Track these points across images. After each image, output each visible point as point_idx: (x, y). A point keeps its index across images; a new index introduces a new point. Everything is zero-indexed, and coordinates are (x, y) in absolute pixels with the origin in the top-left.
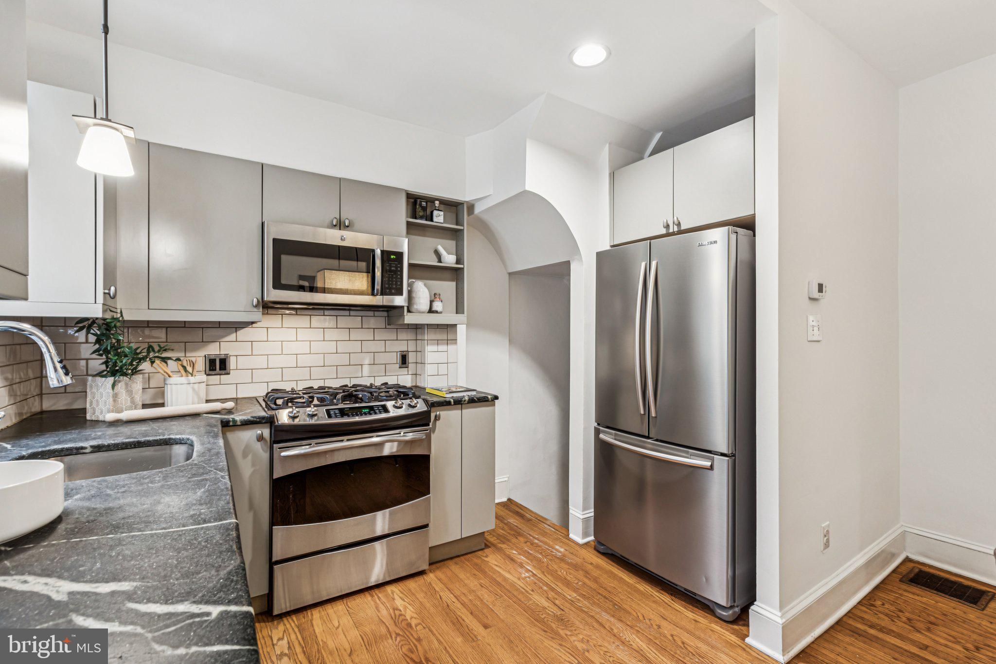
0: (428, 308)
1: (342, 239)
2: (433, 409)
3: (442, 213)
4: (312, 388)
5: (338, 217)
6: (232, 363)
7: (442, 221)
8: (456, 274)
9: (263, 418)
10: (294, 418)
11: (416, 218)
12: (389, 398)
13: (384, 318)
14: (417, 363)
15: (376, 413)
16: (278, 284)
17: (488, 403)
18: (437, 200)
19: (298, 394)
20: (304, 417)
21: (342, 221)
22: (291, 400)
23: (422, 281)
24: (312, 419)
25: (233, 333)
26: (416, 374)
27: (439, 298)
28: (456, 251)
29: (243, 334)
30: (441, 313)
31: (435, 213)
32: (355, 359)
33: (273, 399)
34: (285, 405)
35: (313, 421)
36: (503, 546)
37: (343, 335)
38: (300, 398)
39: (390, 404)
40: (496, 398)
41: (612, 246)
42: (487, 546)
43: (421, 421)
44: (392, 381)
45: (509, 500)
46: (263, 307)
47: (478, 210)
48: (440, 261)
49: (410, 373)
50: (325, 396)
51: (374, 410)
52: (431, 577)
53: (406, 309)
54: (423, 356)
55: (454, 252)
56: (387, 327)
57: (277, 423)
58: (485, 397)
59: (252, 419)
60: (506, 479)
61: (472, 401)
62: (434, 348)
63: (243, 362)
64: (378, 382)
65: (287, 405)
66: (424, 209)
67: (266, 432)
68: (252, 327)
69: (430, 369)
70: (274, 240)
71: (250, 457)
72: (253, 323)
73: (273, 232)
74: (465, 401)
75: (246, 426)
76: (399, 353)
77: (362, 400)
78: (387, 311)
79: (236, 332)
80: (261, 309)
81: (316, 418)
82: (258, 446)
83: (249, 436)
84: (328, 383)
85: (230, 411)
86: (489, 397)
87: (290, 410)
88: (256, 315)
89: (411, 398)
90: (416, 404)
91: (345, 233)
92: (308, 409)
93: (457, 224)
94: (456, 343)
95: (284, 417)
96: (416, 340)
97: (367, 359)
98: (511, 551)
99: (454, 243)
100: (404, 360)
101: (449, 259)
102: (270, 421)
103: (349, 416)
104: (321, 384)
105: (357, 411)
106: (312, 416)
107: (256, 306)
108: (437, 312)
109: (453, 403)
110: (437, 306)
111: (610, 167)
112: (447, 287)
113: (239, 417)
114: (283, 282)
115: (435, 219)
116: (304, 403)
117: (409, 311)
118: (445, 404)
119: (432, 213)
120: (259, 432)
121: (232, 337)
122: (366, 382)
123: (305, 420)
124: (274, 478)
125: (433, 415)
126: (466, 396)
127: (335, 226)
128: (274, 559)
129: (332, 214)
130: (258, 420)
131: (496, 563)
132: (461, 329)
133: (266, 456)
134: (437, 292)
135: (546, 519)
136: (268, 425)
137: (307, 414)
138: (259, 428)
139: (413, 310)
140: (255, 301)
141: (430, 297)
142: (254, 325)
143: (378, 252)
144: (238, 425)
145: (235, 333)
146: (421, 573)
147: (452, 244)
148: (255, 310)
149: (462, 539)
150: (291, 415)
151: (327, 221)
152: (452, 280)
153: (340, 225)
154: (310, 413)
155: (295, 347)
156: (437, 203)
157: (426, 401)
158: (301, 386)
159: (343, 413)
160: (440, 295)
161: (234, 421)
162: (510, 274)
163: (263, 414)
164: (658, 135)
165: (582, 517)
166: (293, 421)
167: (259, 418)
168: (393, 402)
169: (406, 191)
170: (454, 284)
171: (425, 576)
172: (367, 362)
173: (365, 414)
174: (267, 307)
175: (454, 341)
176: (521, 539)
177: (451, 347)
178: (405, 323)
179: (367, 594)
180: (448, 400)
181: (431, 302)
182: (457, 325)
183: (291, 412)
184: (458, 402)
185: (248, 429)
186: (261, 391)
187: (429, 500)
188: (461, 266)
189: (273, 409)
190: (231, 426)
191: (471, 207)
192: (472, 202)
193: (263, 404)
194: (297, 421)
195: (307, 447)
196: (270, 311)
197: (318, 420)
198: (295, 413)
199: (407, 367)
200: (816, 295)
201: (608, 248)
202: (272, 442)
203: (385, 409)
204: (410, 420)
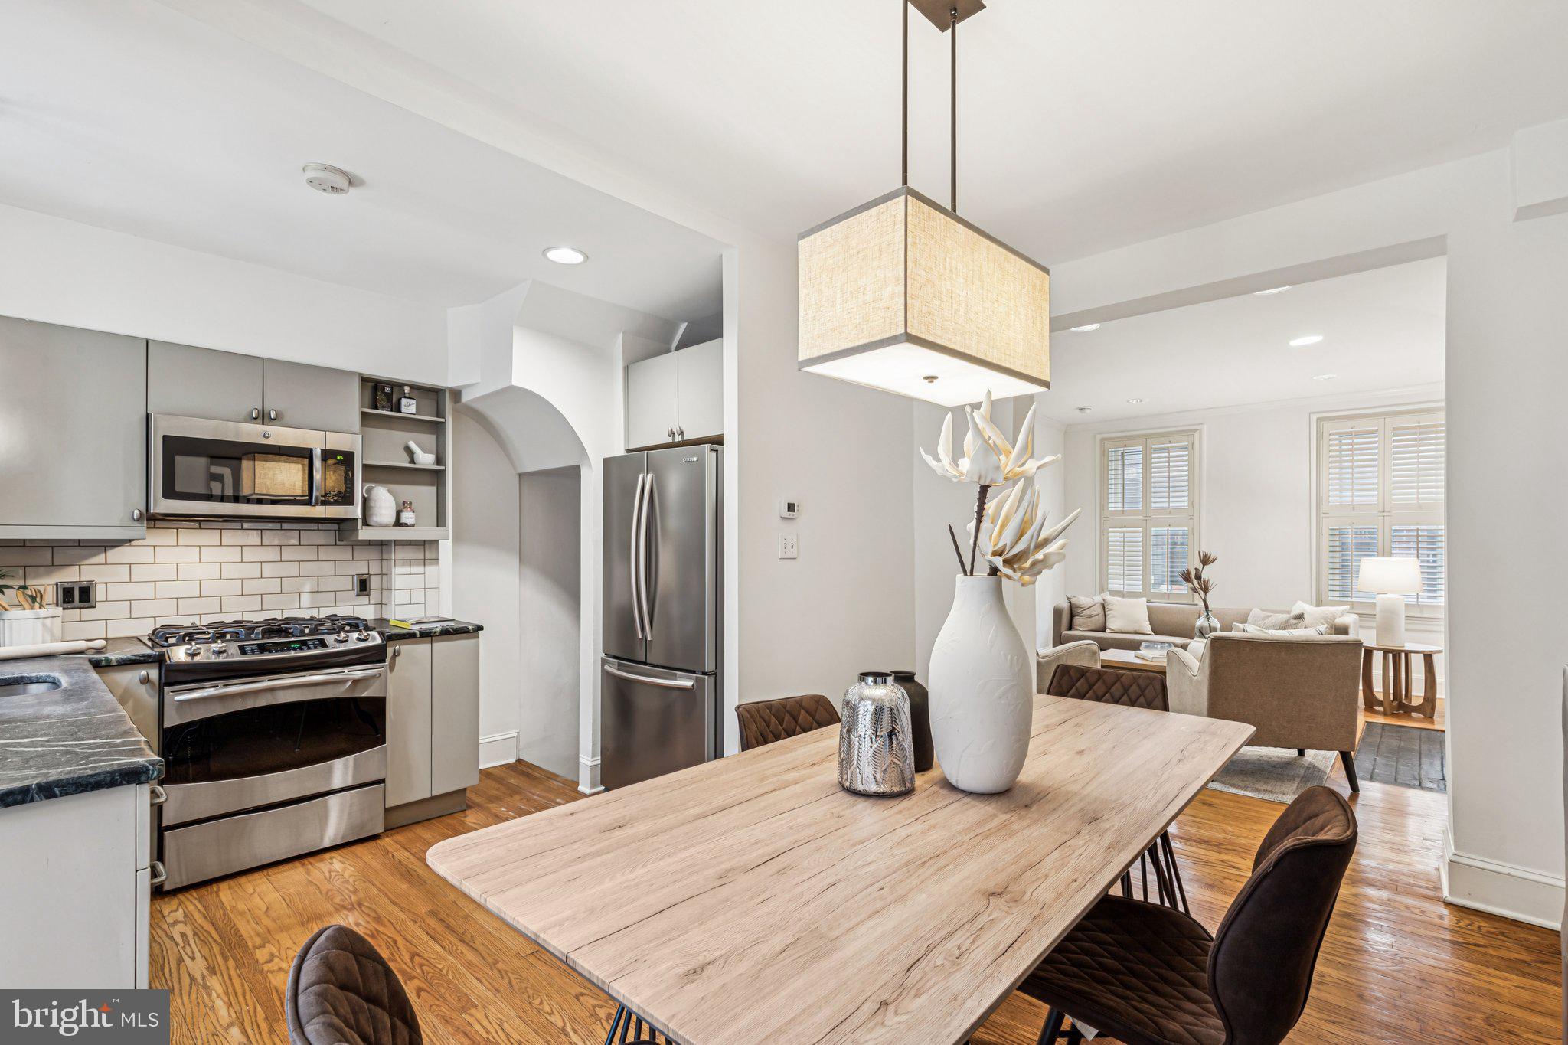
0: (393, 520)
1: (265, 436)
2: (390, 643)
3: (414, 402)
4: (223, 622)
5: (260, 408)
6: (99, 593)
7: (414, 412)
8: (435, 477)
9: (150, 656)
10: (193, 655)
11: (376, 408)
12: (332, 631)
13: (333, 532)
14: (382, 589)
15: (309, 648)
16: (170, 492)
17: (470, 634)
18: (407, 385)
19: (201, 629)
20: (206, 654)
21: (265, 411)
22: (189, 635)
23: (384, 485)
24: (219, 656)
25: (102, 552)
26: (381, 604)
27: (410, 508)
28: (437, 450)
29: (114, 554)
30: (413, 526)
31: (404, 401)
32: (287, 585)
33: (162, 636)
34: (181, 641)
35: (222, 659)
36: (490, 805)
37: (272, 554)
38: (204, 633)
39: (330, 639)
40: (480, 628)
41: (628, 451)
42: (469, 807)
43: (374, 656)
44: (342, 611)
45: (519, 761)
46: (149, 519)
47: (466, 398)
48: (412, 461)
49: (372, 602)
50: (241, 631)
51: (307, 645)
52: (387, 841)
53: (360, 522)
54: (390, 581)
55: (434, 448)
56: (338, 543)
57: (168, 662)
58: (463, 628)
59: (134, 658)
60: (515, 735)
61: (446, 633)
62: (406, 570)
63: (114, 592)
64: (323, 613)
65: (184, 640)
66: (389, 397)
67: (154, 674)
68: (130, 545)
69: (398, 597)
70: (165, 438)
71: (130, 704)
72: (131, 541)
73: (164, 427)
74: (436, 632)
75: (125, 667)
76: (355, 578)
77: (292, 635)
78: (337, 523)
79: (105, 551)
80: (145, 524)
81: (225, 655)
82: (143, 691)
83: (130, 678)
84: (247, 617)
85: (99, 651)
86: (470, 627)
87: (188, 646)
88: (139, 530)
89: (360, 631)
90: (365, 636)
91: (269, 429)
92: (214, 645)
93: (438, 417)
94: (438, 564)
95: (179, 654)
96: (382, 560)
97: (308, 586)
98: (499, 809)
99: (434, 437)
100: (363, 586)
101: (425, 459)
102: (160, 660)
103: (271, 652)
104: (238, 617)
105: (286, 646)
106: (220, 653)
107: (138, 520)
108: (406, 525)
109: (418, 636)
110: (408, 517)
111: (624, 359)
112: (425, 494)
113: (114, 656)
114: (178, 488)
115: (403, 409)
116: (209, 638)
117: (366, 523)
118: (409, 636)
119: (399, 401)
120: (143, 673)
121: (100, 558)
122: (306, 614)
123: (208, 658)
124: (165, 727)
125: (390, 651)
126: (438, 627)
127: (255, 419)
128: (164, 824)
129: (253, 404)
130: (142, 659)
131: (475, 821)
132: (446, 547)
133: (153, 702)
134: (408, 500)
135: (557, 776)
136: (157, 665)
137: (212, 651)
138: (143, 669)
139: (371, 523)
140: (136, 513)
141: (397, 504)
142: (133, 543)
143: (317, 453)
144: (113, 666)
145: (104, 555)
146: (375, 837)
147: (430, 439)
148: (137, 524)
149: (432, 798)
150: (188, 652)
151: (244, 413)
152: (432, 484)
153: (263, 417)
154: (217, 649)
155: (200, 571)
156: (407, 389)
157: (381, 634)
158: (206, 621)
159: (262, 649)
160: (411, 503)
161: (107, 660)
162: (520, 475)
163: (149, 652)
164: (683, 326)
165: (590, 764)
166: (192, 659)
167: (144, 656)
168: (335, 636)
169: (360, 374)
170: (434, 489)
171: (378, 841)
172: (307, 588)
173: (295, 649)
174: (153, 520)
175: (436, 560)
176: (517, 797)
177: (431, 569)
178: (360, 538)
179: (297, 864)
180: (412, 632)
181: (398, 513)
182: (438, 540)
183: (190, 649)
184: (426, 635)
185: (126, 670)
186: (145, 629)
187: (385, 750)
188: (442, 468)
189: (163, 647)
190: (103, 666)
191: (456, 394)
192: (459, 389)
193: (150, 644)
194: (197, 659)
195: (212, 689)
196: (158, 524)
197: (228, 656)
198: (194, 650)
199: (369, 595)
200: (787, 514)
201: (622, 453)
202: (162, 684)
203: (323, 644)
204: (358, 656)
